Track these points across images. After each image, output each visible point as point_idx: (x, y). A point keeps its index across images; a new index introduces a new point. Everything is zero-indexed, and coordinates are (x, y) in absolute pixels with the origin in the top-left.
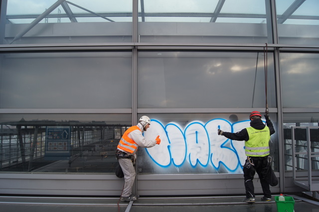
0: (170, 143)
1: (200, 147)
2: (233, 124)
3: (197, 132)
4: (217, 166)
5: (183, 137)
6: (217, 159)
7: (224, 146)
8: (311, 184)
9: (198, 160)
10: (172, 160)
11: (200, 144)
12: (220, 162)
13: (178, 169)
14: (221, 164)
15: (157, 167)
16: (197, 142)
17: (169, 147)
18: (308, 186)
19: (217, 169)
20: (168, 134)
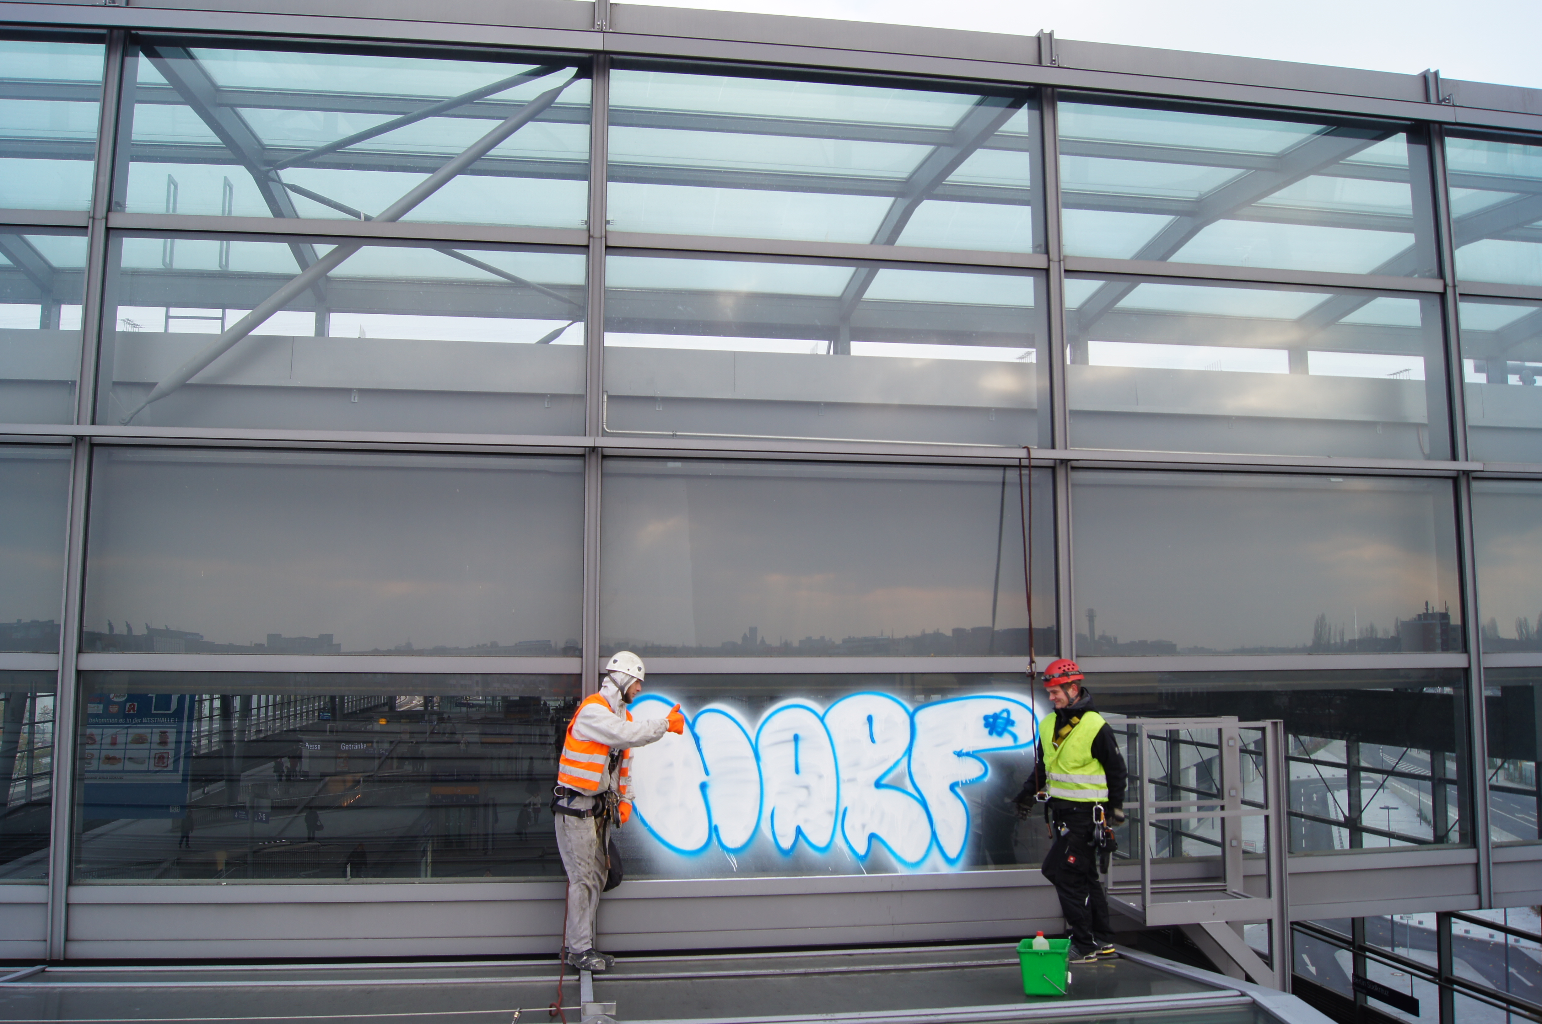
0: (707, 773)
1: (807, 787)
2: (916, 710)
3: (796, 738)
4: (861, 850)
5: (751, 754)
6: (864, 826)
7: (884, 782)
8: (1148, 905)
9: (799, 831)
10: (713, 830)
11: (806, 777)
12: (872, 836)
13: (733, 861)
14: (874, 841)
15: (664, 856)
16: (797, 771)
17: (703, 786)
18: (1140, 909)
19: (862, 858)
20: (702, 742)
